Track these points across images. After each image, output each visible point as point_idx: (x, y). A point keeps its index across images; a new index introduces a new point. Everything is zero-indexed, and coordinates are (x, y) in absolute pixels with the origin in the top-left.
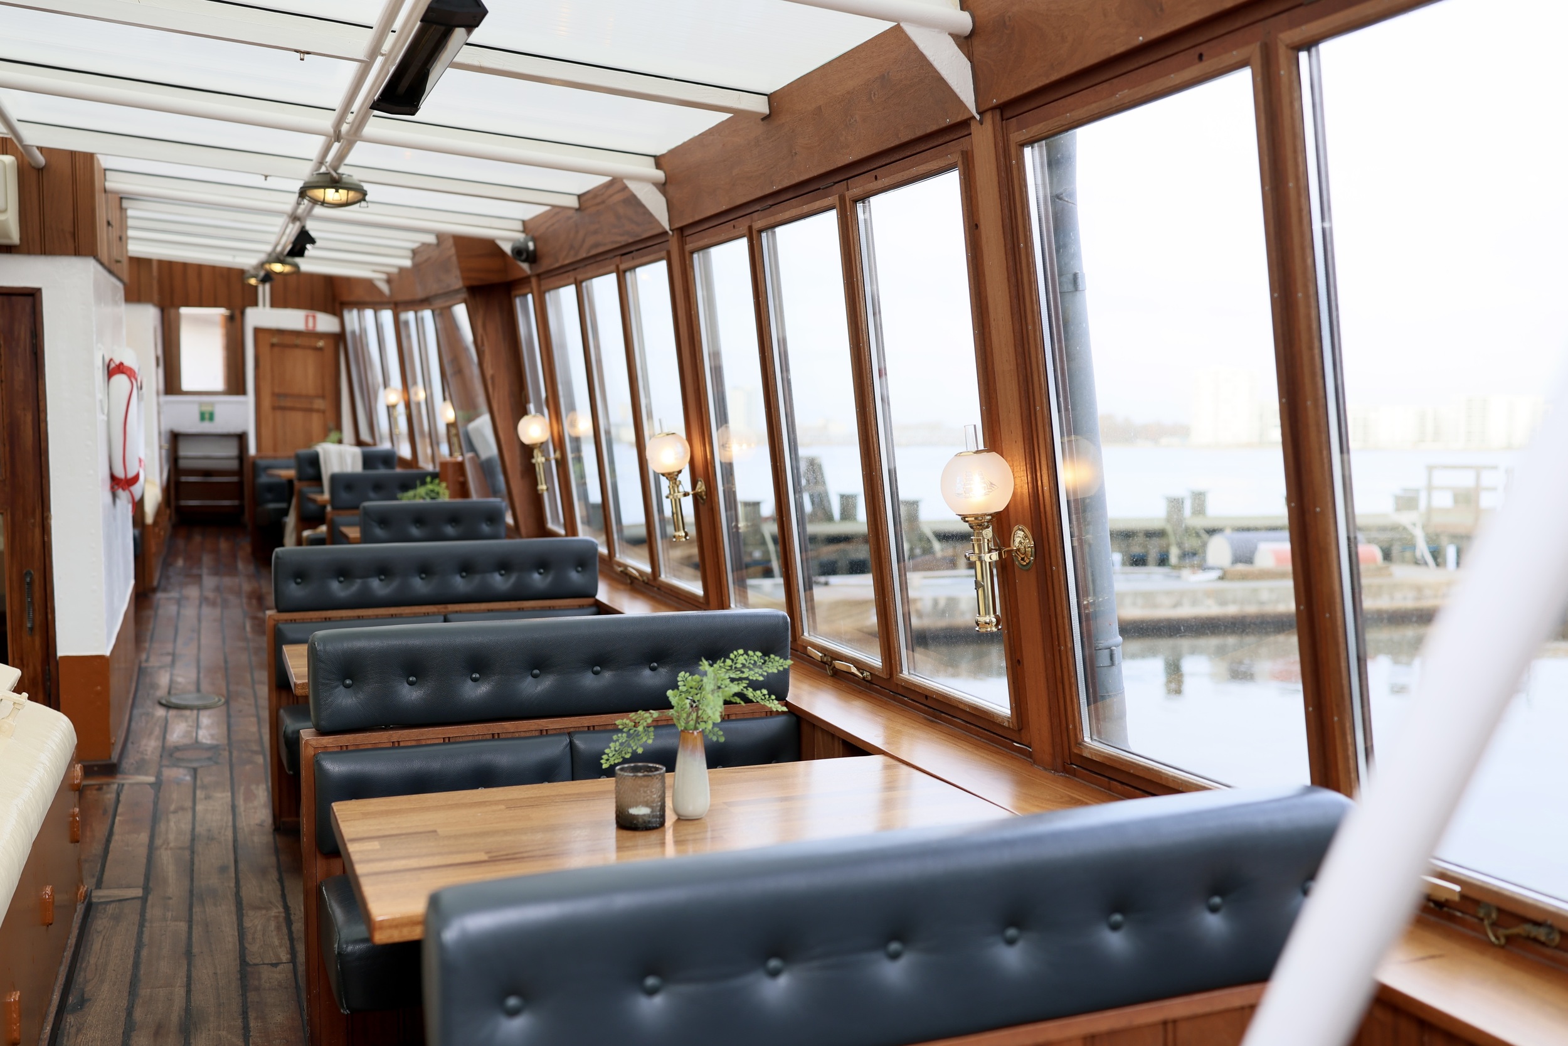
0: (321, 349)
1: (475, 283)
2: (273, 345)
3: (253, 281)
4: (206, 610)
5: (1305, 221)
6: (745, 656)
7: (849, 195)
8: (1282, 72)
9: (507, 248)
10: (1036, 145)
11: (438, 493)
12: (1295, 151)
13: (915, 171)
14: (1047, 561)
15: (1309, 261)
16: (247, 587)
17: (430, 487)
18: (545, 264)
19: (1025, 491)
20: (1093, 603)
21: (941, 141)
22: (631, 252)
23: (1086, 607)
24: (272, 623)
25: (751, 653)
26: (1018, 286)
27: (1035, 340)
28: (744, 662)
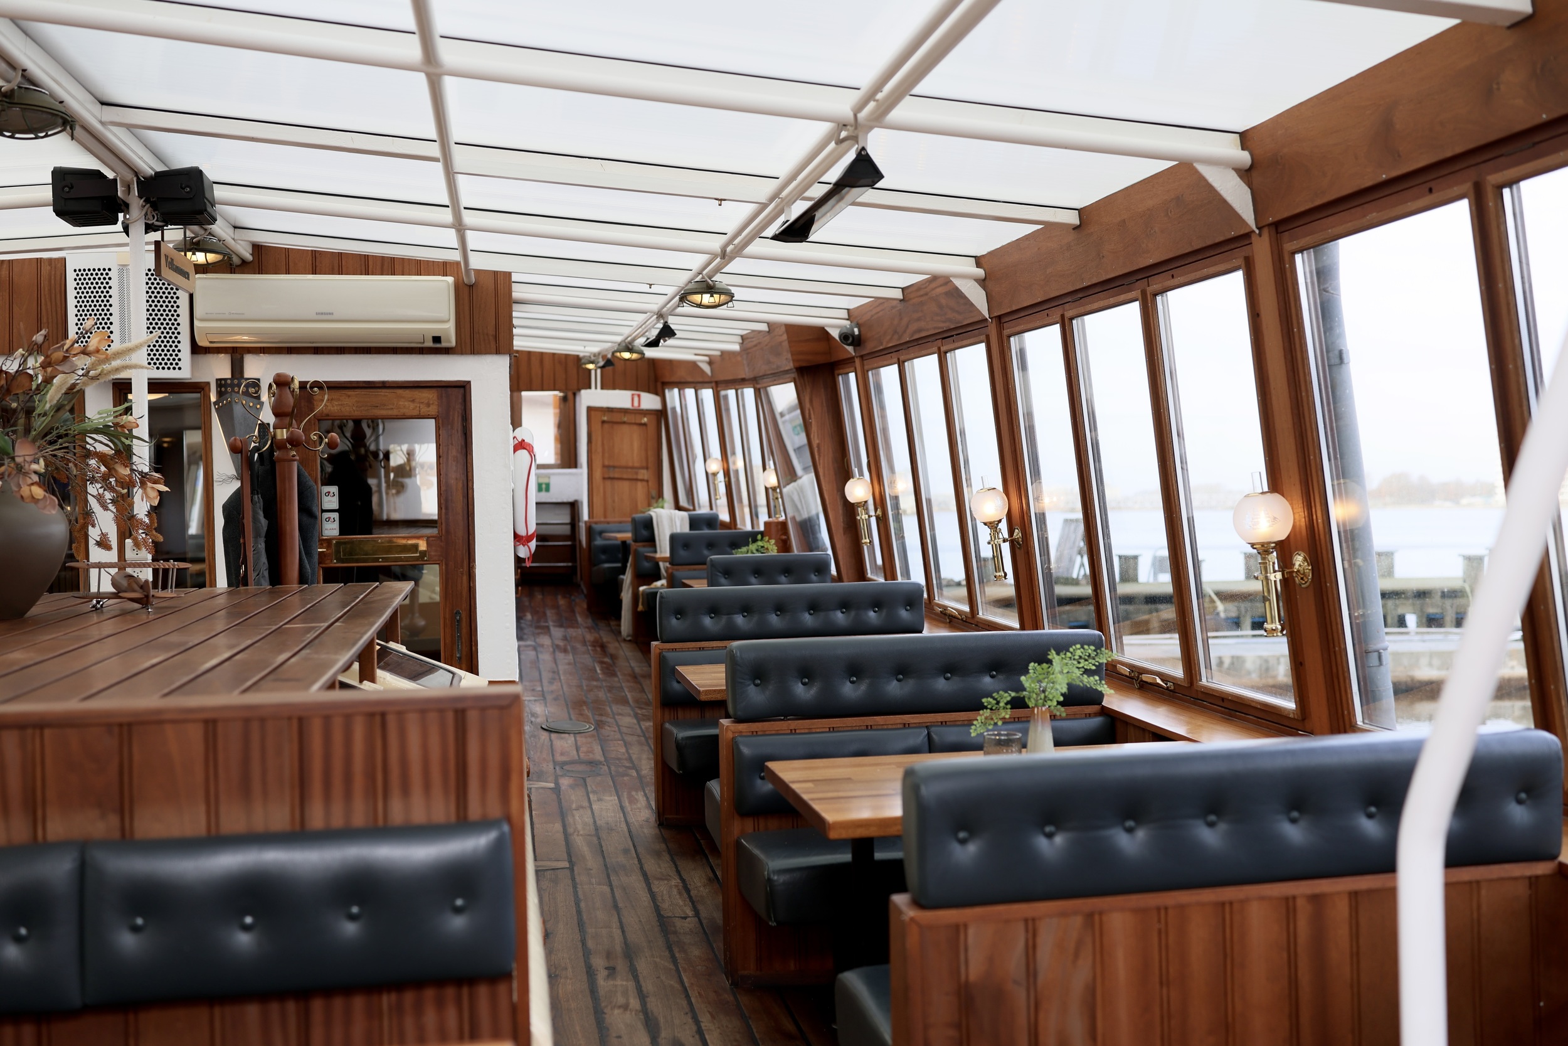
0: (645, 424)
1: (804, 364)
2: (603, 422)
3: (591, 366)
4: (560, 656)
5: (1513, 311)
6: (1082, 650)
7: (1150, 290)
8: (1490, 204)
9: (835, 333)
10: (1305, 252)
11: (767, 549)
12: (1503, 261)
13: (1206, 271)
14: (1323, 580)
15: (1517, 341)
16: (589, 637)
17: (760, 543)
18: (870, 347)
19: (1303, 524)
20: (1363, 615)
21: (1227, 248)
22: (953, 336)
23: (1357, 618)
24: (658, 651)
25: (1086, 647)
26: (1293, 362)
27: (1308, 404)
28: (1081, 654)
